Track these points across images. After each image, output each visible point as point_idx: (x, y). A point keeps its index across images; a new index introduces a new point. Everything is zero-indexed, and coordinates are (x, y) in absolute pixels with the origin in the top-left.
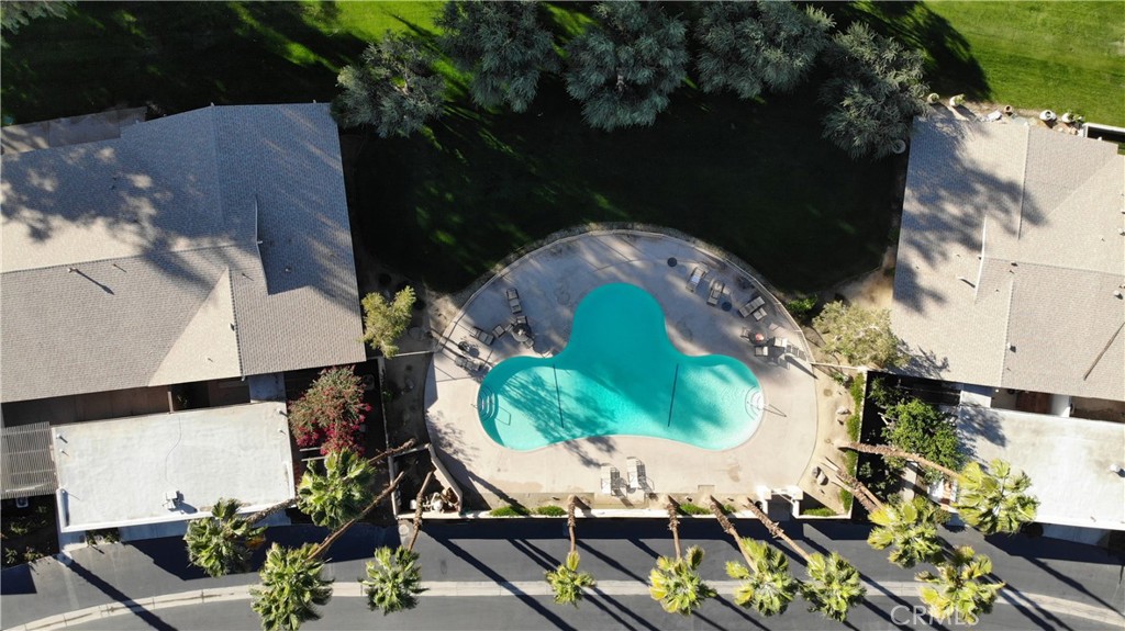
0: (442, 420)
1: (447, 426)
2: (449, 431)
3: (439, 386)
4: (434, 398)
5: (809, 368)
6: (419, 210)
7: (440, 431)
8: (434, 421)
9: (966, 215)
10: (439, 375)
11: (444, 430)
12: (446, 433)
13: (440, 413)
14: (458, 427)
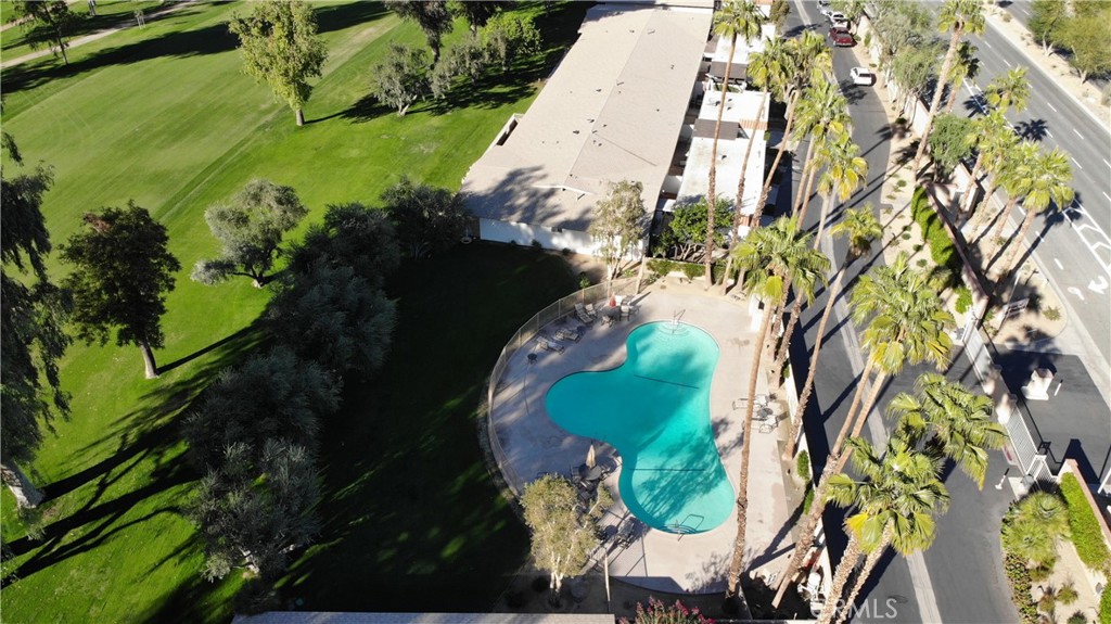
0: (698, 575)
1: (706, 570)
2: (712, 569)
3: (652, 573)
4: (669, 581)
5: (640, 295)
6: (410, 572)
7: (713, 579)
8: (699, 584)
9: (527, 195)
10: (638, 572)
11: (711, 574)
12: (716, 573)
13: (689, 576)
14: (707, 560)
